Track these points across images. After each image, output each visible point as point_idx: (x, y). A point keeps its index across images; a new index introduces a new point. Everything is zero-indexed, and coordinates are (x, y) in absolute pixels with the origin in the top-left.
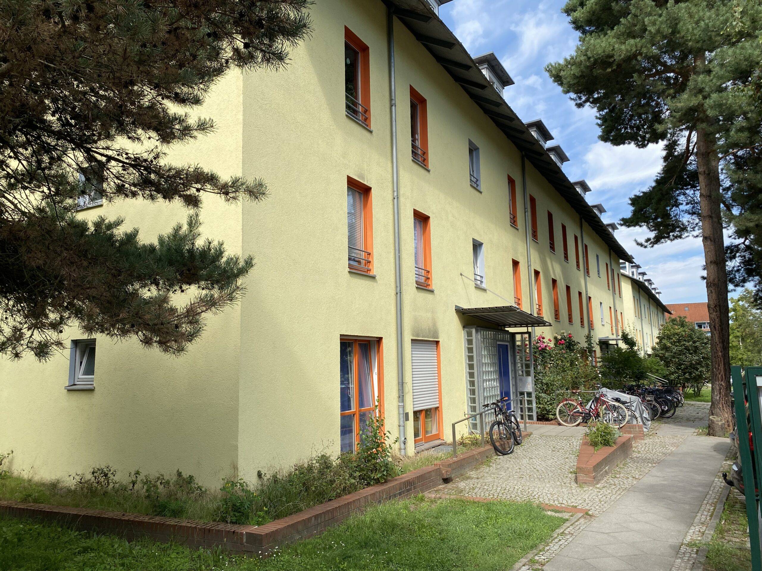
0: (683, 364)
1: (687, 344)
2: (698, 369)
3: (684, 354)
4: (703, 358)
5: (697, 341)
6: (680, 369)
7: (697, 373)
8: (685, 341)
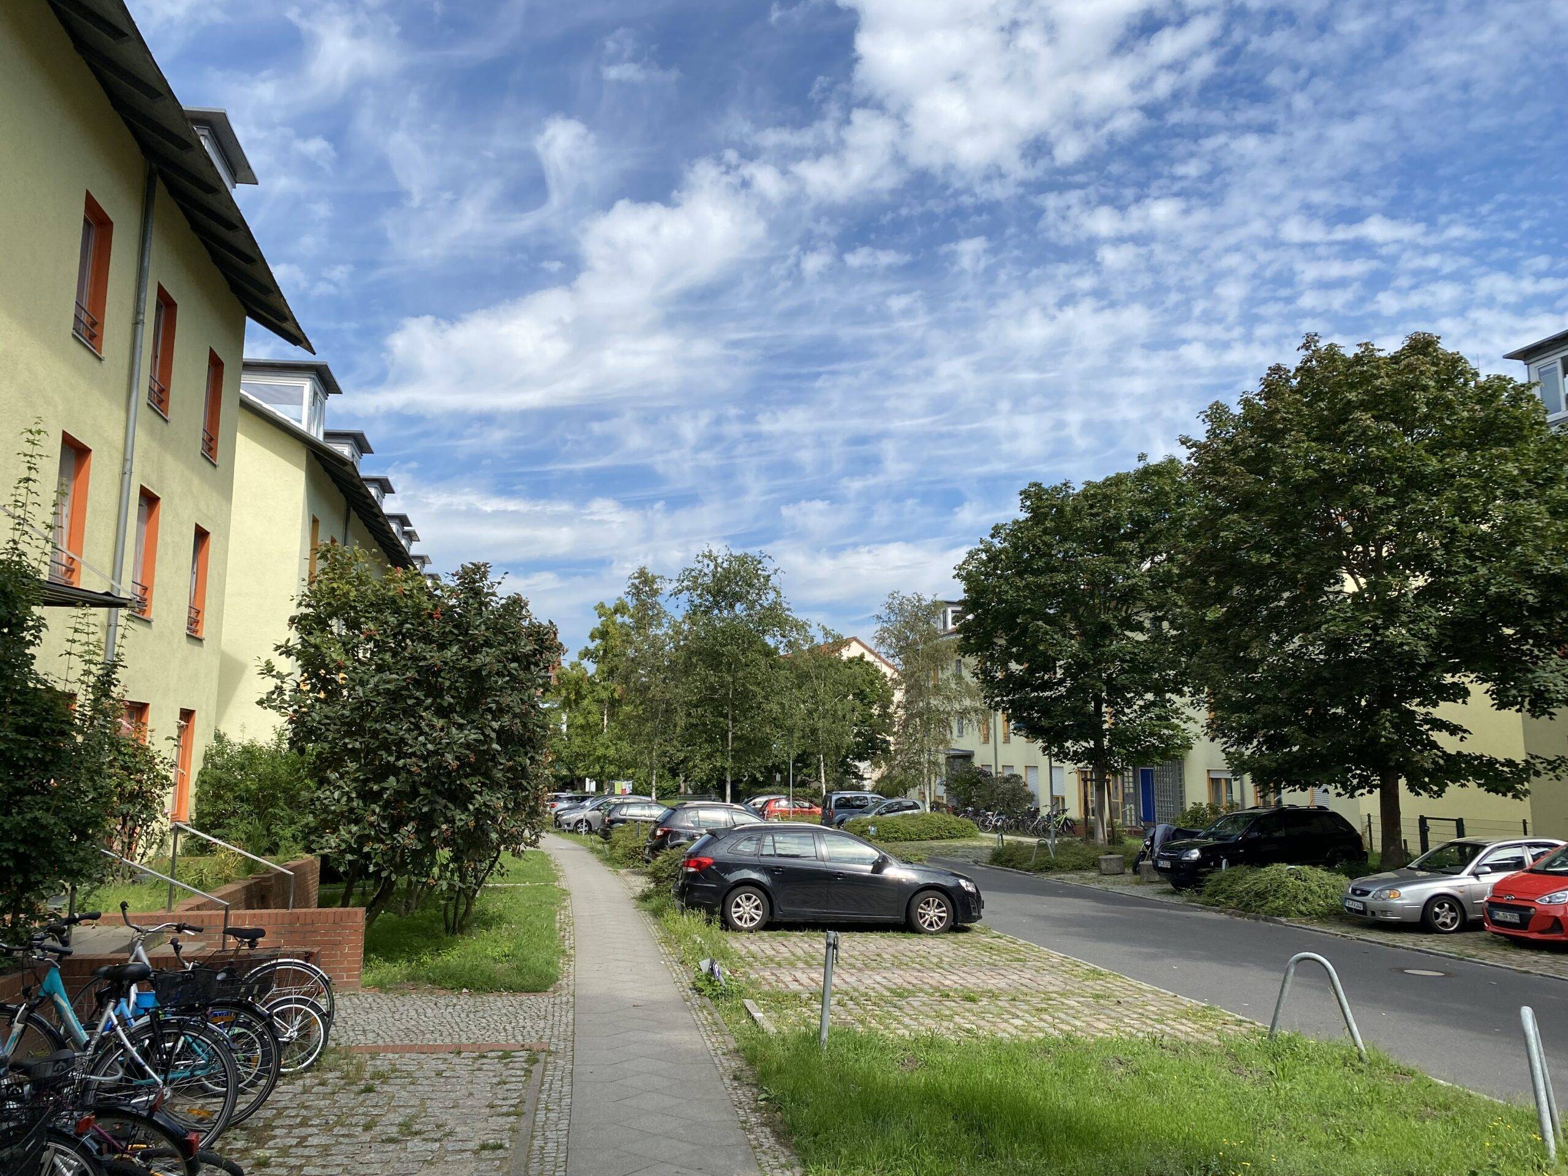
0: (394, 770)
1: (432, 656)
2: (470, 797)
3: (409, 712)
4: (504, 736)
5: (487, 643)
6: (376, 796)
7: (461, 818)
8: (427, 639)
